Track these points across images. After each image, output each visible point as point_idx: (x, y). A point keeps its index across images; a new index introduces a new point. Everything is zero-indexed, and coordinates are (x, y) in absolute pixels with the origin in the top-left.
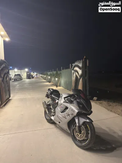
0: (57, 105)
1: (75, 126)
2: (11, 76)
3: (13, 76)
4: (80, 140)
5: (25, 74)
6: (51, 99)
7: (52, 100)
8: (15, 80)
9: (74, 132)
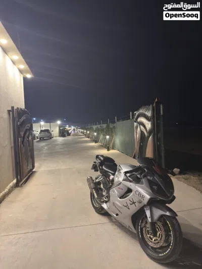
1: (144, 221)
3: (38, 133)
4: (155, 247)
5: (57, 129)
6: (101, 173)
7: (102, 175)
8: (40, 138)
9: (144, 232)
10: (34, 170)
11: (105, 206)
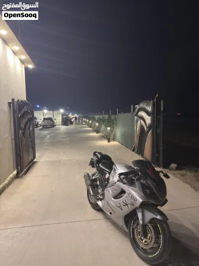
0: (108, 182)
1: (136, 222)
2: (38, 120)
3: (41, 121)
4: (145, 248)
5: (60, 117)
6: (97, 170)
7: (99, 173)
8: (43, 126)
9: (135, 233)
10: (35, 160)
11: (100, 203)
